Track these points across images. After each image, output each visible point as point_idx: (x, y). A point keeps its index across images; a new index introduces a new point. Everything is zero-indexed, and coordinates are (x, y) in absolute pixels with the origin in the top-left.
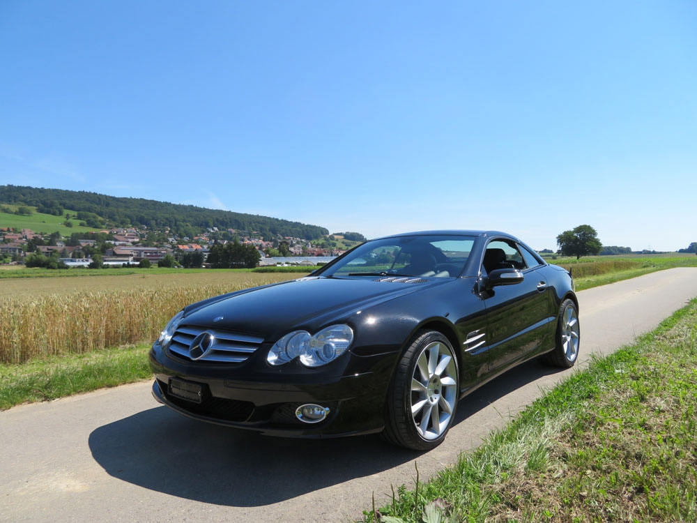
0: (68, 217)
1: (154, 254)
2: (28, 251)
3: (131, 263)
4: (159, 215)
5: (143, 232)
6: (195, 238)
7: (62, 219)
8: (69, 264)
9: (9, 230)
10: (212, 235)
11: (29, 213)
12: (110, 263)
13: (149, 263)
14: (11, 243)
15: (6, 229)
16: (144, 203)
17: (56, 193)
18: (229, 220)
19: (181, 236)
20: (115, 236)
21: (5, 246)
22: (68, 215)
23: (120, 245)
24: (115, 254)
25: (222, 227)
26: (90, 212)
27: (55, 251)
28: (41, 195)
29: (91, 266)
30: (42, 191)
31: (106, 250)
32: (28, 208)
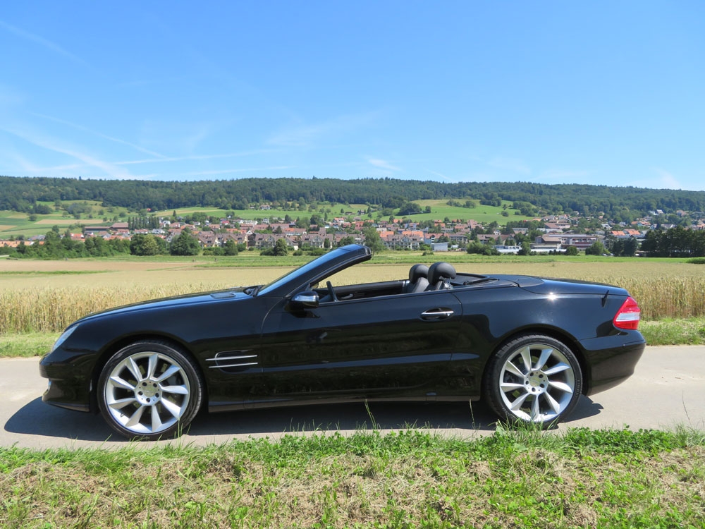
0: (505, 207)
1: (583, 241)
2: (471, 239)
3: (557, 250)
4: (593, 199)
5: (575, 218)
6: (634, 223)
7: (500, 209)
8: (501, 250)
9: (458, 221)
10: (654, 219)
11: (473, 206)
12: (538, 251)
13: (576, 250)
14: (459, 233)
15: (456, 221)
16: (577, 189)
17: (496, 185)
18: (677, 200)
19: (616, 222)
20: (547, 224)
21: (454, 235)
22: (505, 205)
23: (550, 232)
24: (543, 242)
25: (668, 209)
26: (524, 201)
27: (491, 239)
28: (484, 188)
29: (520, 253)
30: (484, 185)
31: (535, 237)
32: (473, 201)
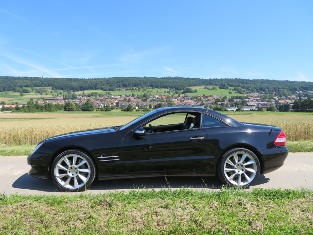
0: (230, 90)
1: (265, 105)
2: (215, 104)
3: (254, 109)
4: (270, 86)
5: (262, 95)
6: (289, 97)
7: (228, 91)
8: (228, 109)
9: (209, 96)
10: (298, 95)
11: (216, 89)
12: (245, 109)
13: (262, 109)
14: (210, 101)
15: (208, 96)
16: (263, 81)
17: (226, 80)
18: (309, 86)
19: (281, 96)
20: (249, 97)
21: (207, 102)
22: (230, 89)
23: (251, 101)
24: (247, 105)
25: (305, 90)
26: (239, 87)
27: (224, 104)
28: (221, 81)
29: (237, 110)
30: (221, 80)
31: (244, 103)
32: (216, 87)
